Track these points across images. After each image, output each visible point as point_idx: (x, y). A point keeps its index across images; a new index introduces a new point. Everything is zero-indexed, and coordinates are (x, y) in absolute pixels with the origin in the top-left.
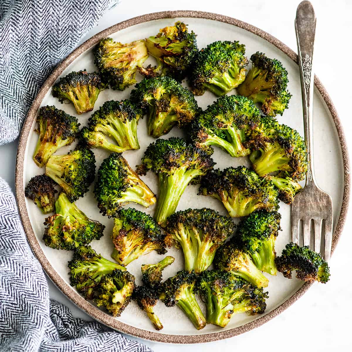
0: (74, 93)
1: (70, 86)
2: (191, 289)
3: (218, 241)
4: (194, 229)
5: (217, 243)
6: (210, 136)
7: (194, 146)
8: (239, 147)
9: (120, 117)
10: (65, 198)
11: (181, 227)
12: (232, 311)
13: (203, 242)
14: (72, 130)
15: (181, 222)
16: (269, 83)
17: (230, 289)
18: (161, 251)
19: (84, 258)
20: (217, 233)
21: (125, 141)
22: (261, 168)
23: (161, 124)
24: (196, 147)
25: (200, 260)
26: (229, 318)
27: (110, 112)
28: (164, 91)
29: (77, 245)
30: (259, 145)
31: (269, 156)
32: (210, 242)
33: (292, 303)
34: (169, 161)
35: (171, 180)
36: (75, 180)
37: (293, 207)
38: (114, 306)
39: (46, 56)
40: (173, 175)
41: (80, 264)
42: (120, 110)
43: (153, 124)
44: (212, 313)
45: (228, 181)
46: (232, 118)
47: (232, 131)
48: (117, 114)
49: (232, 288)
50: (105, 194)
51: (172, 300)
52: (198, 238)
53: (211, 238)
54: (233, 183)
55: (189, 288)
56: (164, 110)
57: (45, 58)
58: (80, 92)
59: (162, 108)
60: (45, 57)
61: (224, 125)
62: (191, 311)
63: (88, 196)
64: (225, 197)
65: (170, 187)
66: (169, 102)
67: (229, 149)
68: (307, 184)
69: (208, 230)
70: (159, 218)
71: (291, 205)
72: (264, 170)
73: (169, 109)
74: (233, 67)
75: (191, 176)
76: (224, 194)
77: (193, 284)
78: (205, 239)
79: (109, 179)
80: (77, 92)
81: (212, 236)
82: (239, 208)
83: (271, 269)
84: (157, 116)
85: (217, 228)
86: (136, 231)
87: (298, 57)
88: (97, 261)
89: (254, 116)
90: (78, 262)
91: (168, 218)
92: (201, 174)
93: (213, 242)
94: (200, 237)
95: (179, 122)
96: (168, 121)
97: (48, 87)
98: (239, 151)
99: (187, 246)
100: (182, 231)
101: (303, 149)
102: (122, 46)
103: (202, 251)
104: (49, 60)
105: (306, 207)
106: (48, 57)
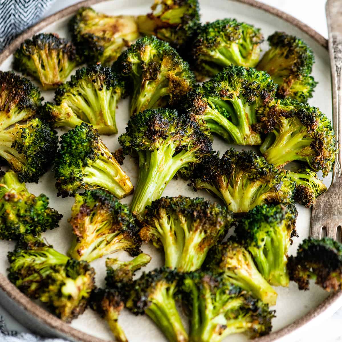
0: (40, 57)
1: (35, 46)
2: (171, 291)
3: (212, 230)
4: (180, 216)
5: (211, 233)
6: (209, 109)
7: (188, 118)
8: (247, 130)
9: (95, 82)
10: (13, 176)
11: (163, 214)
12: (224, 327)
13: (191, 233)
14: (32, 100)
15: (163, 208)
16: (289, 60)
17: (224, 293)
18: (134, 252)
19: (30, 246)
20: (210, 220)
21: (99, 118)
22: (274, 157)
23: (148, 101)
24: (190, 119)
25: (186, 256)
26: (220, 334)
27: (83, 76)
28: (154, 51)
29: (22, 230)
30: (274, 124)
31: (286, 138)
32: (201, 232)
33: (307, 320)
34: (154, 128)
35: (155, 158)
36: (29, 147)
37: (314, 212)
38: (64, 300)
39: (10, 16)
40: (158, 150)
41: (24, 255)
42: (96, 72)
43: (137, 99)
44: (197, 326)
45: (230, 159)
46: (240, 85)
47: (238, 105)
48: (92, 76)
49: (227, 292)
50: (65, 163)
51: (143, 299)
52: (185, 227)
53: (203, 227)
54: (236, 164)
55: (168, 290)
56: (153, 79)
57: (8, 18)
58: (47, 56)
59: (151, 74)
60: (8, 16)
61: (228, 93)
62: (168, 320)
63: (44, 182)
64: (225, 184)
65: (152, 167)
66: (160, 66)
67: (234, 131)
68: (334, 181)
69: (199, 217)
70: (135, 207)
71: (311, 209)
72: (278, 159)
73: (160, 77)
74: (244, 43)
75: (181, 160)
76: (223, 179)
77: (174, 284)
78: (194, 229)
79: (73, 141)
80: (44, 56)
81: (205, 223)
82: (242, 198)
83: (281, 275)
84: (143, 86)
85: (211, 213)
86: (102, 209)
87: (327, 42)
88: (47, 251)
89: (268, 85)
90: (22, 252)
91: (146, 207)
92: (194, 160)
93: (206, 232)
94: (187, 226)
95: (171, 95)
96: (157, 96)
97: (8, 54)
98: (247, 135)
99: (170, 240)
100: (164, 219)
101: (331, 130)
102: (107, 17)
103: (189, 244)
104: (13, 21)
105: (331, 212)
106: (12, 17)
